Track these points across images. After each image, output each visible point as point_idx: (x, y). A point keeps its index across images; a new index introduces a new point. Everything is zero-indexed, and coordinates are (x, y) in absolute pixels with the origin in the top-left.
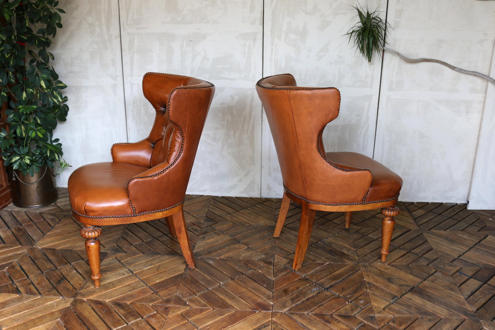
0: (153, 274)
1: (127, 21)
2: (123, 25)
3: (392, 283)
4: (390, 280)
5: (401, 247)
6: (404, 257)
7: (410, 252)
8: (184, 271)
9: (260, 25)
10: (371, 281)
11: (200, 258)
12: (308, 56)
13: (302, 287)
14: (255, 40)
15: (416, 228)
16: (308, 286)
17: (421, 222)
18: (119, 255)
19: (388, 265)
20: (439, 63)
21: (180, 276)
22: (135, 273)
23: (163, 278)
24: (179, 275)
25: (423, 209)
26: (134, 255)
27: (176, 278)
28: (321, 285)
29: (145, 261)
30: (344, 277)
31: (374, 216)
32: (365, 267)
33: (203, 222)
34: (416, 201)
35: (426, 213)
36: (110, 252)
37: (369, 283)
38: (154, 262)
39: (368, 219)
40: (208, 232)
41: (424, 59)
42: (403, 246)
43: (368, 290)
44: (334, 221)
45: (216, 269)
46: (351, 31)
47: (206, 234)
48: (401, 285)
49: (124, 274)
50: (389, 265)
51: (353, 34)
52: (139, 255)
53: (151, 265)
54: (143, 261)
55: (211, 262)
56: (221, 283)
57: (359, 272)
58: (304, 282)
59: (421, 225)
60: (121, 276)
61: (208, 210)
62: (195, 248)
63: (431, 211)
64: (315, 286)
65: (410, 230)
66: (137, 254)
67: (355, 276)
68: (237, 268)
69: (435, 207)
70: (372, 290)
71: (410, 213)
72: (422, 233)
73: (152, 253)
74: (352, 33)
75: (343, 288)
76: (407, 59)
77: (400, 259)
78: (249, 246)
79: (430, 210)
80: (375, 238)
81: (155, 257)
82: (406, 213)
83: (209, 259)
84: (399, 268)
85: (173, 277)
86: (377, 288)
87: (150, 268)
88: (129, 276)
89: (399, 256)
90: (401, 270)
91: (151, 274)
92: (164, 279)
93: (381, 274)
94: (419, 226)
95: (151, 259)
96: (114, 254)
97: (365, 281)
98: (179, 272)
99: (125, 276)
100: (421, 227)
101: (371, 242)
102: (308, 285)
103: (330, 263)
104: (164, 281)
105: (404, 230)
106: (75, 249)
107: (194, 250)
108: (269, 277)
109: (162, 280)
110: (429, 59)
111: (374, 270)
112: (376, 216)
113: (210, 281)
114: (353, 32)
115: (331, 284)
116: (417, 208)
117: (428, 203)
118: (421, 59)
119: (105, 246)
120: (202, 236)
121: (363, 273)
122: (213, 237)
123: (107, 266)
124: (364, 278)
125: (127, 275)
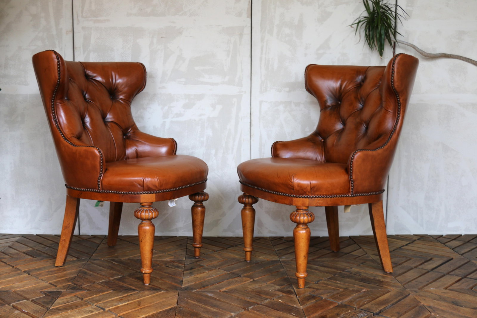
0: (134, 310)
1: (82, 11)
2: (78, 17)
3: (462, 306)
4: (455, 303)
5: (451, 273)
6: (461, 282)
7: (465, 277)
8: (176, 305)
9: (248, 17)
10: (432, 304)
11: (193, 291)
12: (306, 55)
13: (344, 313)
14: (241, 35)
15: (459, 256)
16: (350, 313)
17: (463, 252)
18: (79, 293)
19: (444, 289)
20: (460, 59)
21: (174, 309)
22: (107, 309)
23: (149, 313)
24: (171, 309)
25: (457, 240)
26: (100, 292)
27: (168, 312)
28: (367, 310)
29: (118, 297)
30: (393, 302)
31: (400, 248)
32: (415, 291)
33: (184, 259)
34: (444, 233)
35: (464, 244)
36: (65, 290)
37: (430, 307)
38: (131, 298)
39: (394, 251)
40: (195, 268)
41: (443, 53)
42: (453, 272)
43: (433, 314)
44: (352, 253)
45: (218, 300)
46: (357, 21)
47: (192, 270)
48: (474, 308)
49: (92, 312)
50: (446, 288)
51: (360, 24)
52: (108, 292)
53: (129, 301)
54: (116, 298)
55: (210, 295)
56: (233, 314)
57: (411, 296)
58: (344, 309)
59: (463, 254)
60: (89, 313)
61: (187, 248)
62: (183, 282)
63: (469, 242)
64: (360, 312)
65: (452, 259)
66: (105, 291)
67: (407, 300)
68: (248, 299)
69: (471, 238)
70: (438, 314)
71: (444, 244)
72: (470, 261)
73: (126, 290)
74: (358, 23)
75: (398, 313)
76: (425, 52)
77: (457, 284)
78: (254, 279)
79: (467, 241)
80: (413, 266)
81: (132, 293)
82: (439, 244)
83: (206, 291)
84: (460, 292)
85: (164, 311)
86: (442, 311)
87: (128, 304)
88: (99, 313)
89: (454, 281)
90: (465, 293)
91: (131, 309)
92: (151, 313)
93: (441, 298)
94: (462, 255)
95: (126, 295)
96: (72, 292)
97: (423, 305)
98: (170, 306)
99: (93, 313)
100: (464, 255)
101: (409, 270)
102: (350, 311)
103: (367, 290)
104: (153, 315)
105: (445, 259)
106: (13, 290)
107: (183, 284)
108: (295, 306)
109: (148, 314)
110: (449, 54)
111: (429, 294)
112: (403, 248)
113: (216, 312)
114: (360, 22)
115: (380, 309)
116: (450, 240)
117: (461, 235)
118: (440, 53)
119: (56, 285)
120: (188, 272)
121: (417, 298)
122: (204, 273)
123: (64, 305)
124: (420, 303)
125: (97, 312)
